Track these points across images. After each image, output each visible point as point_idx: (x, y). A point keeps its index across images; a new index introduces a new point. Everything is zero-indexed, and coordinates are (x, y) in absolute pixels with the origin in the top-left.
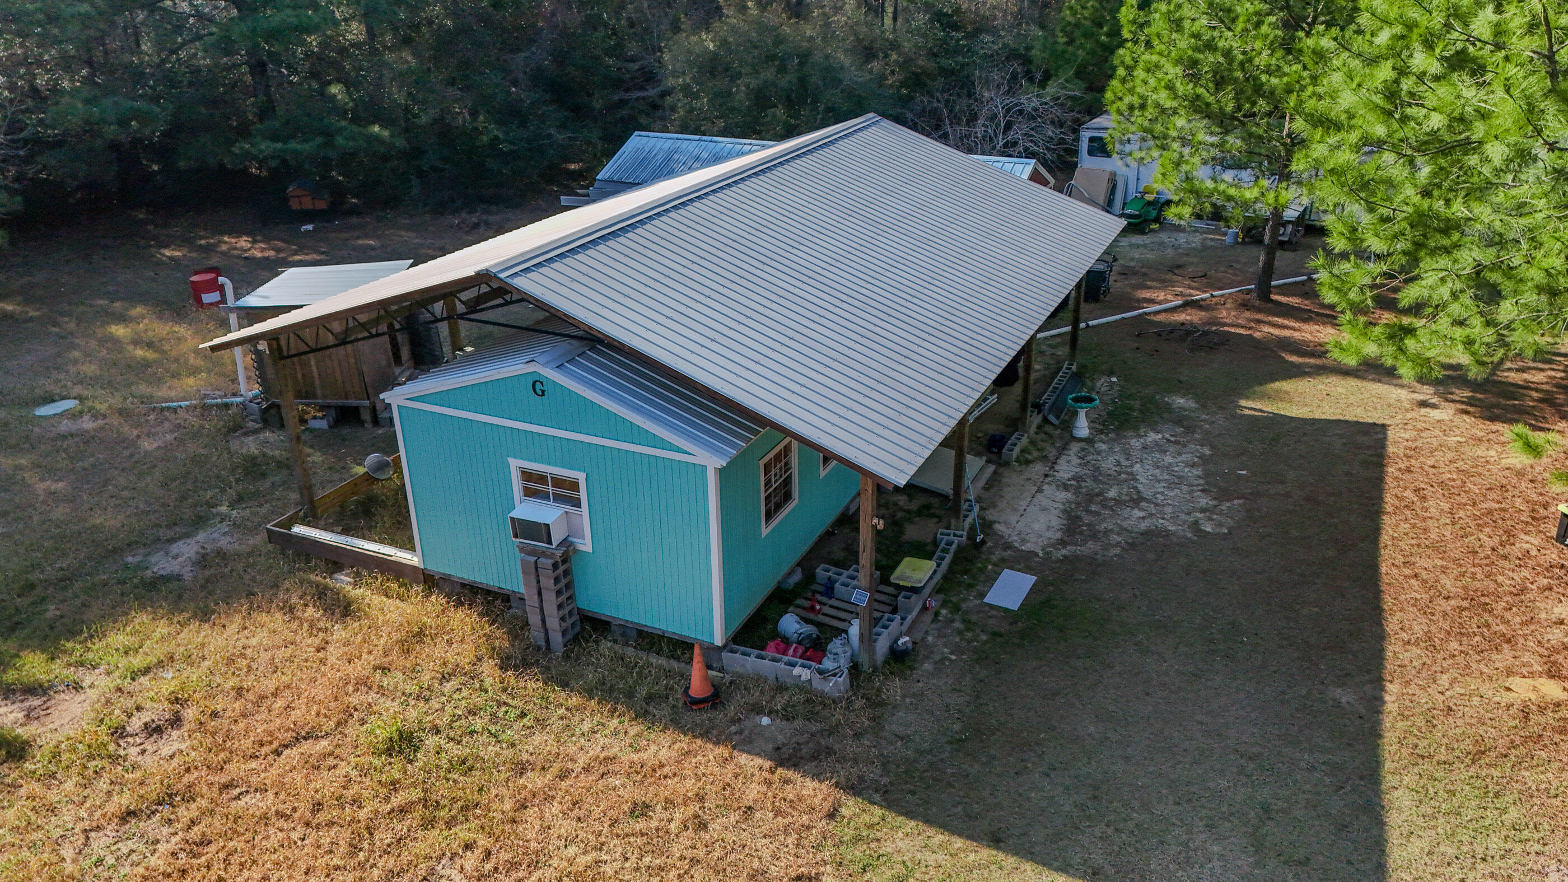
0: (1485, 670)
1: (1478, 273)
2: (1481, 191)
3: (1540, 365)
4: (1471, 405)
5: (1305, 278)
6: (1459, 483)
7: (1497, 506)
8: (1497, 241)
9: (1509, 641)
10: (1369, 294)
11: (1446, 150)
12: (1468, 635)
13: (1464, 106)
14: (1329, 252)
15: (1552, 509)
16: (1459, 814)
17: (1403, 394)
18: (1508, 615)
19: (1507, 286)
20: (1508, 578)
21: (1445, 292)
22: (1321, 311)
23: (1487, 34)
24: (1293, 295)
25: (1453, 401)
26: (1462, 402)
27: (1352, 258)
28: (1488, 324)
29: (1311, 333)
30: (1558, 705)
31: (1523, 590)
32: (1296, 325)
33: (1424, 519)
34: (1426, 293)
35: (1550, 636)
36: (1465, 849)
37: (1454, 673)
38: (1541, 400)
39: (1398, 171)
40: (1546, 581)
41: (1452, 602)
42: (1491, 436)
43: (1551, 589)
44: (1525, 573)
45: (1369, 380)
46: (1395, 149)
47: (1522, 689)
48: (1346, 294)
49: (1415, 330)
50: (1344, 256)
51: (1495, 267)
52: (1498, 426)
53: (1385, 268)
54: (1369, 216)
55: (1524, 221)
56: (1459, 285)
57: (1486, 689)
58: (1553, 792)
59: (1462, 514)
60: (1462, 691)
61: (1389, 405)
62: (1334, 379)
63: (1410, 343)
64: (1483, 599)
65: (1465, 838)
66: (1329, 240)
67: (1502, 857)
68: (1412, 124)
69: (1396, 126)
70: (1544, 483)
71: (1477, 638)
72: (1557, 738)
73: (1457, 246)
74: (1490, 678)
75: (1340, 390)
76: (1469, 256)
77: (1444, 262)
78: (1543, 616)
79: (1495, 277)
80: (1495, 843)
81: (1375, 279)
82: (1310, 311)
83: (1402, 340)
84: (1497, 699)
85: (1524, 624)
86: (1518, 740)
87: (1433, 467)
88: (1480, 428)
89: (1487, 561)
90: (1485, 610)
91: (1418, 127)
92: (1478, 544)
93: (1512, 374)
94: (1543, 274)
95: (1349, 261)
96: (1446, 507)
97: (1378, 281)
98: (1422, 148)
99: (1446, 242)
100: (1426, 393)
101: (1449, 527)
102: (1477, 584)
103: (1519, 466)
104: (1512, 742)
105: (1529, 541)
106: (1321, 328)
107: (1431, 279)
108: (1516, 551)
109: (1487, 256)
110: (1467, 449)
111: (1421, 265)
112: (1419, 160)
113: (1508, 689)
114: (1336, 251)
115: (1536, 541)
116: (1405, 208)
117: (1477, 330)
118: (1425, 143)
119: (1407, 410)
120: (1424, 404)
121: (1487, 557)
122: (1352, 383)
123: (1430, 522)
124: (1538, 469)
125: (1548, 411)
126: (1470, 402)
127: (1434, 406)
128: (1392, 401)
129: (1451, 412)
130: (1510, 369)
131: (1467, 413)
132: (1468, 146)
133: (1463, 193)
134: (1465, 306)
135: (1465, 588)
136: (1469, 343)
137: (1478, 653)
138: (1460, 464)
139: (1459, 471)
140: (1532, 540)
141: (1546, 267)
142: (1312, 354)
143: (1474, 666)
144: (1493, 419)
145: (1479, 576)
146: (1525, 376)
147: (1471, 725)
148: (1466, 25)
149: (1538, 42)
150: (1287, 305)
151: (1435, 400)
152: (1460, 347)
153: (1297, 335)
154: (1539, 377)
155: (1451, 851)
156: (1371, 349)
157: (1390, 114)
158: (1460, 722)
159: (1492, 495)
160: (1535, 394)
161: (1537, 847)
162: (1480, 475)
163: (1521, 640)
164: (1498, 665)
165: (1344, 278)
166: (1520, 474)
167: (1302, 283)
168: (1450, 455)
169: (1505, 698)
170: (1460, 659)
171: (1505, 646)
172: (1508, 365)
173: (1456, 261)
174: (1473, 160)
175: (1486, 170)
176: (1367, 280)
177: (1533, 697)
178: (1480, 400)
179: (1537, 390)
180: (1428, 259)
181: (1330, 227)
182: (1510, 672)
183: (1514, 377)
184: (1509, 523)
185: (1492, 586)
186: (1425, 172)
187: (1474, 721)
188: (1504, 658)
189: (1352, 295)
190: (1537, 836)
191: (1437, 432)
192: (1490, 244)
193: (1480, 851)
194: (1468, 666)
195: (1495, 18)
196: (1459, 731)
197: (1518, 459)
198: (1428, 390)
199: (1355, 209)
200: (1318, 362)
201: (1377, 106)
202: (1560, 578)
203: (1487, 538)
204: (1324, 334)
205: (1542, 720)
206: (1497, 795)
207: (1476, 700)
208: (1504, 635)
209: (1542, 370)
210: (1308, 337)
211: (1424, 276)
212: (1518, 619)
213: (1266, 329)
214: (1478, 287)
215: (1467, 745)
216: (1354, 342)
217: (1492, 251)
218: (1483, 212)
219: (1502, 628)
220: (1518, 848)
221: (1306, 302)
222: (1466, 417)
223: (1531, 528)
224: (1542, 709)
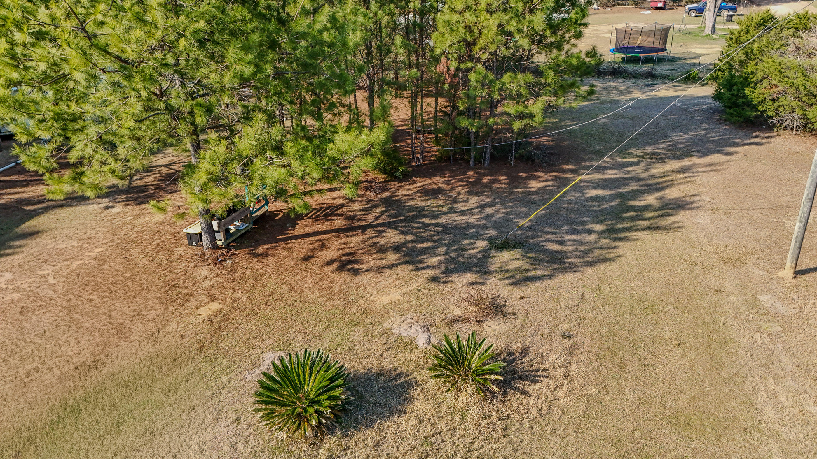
0: (188, 312)
1: (100, 138)
2: (82, 98)
3: (148, 174)
4: (129, 201)
5: (14, 164)
6: (139, 237)
7: (160, 241)
8: (101, 121)
9: (191, 295)
10: (52, 161)
11: (56, 81)
12: (174, 301)
13: (53, 57)
14: (20, 145)
15: (182, 233)
16: (206, 376)
17: (95, 206)
18: (186, 285)
19: (117, 141)
20: (179, 269)
21: (89, 150)
22: (32, 179)
23: (48, 21)
24: (12, 175)
25: (119, 202)
26: (124, 201)
27: (34, 144)
28: (116, 160)
29: (32, 191)
30: (220, 311)
31: (187, 272)
32: (22, 190)
33: (133, 260)
34: (81, 153)
35: (205, 285)
36: (214, 389)
37: (177, 320)
38: (156, 189)
39: (36, 95)
40: (193, 264)
41: (162, 290)
42: (143, 211)
43: (196, 266)
44: (184, 264)
45: (75, 206)
46: (28, 84)
47: (205, 312)
48: (40, 164)
49: (84, 172)
50: (29, 144)
51: (106, 133)
52: (144, 206)
53: (54, 146)
54: (32, 121)
55: (108, 108)
56: (94, 146)
57: (192, 319)
58: (234, 345)
59: (147, 250)
60: (183, 326)
61: (91, 214)
62: (57, 211)
63: (85, 179)
64: (173, 283)
65: (213, 384)
66: (17, 138)
67: (229, 382)
68: (32, 70)
69: (23, 73)
70: (174, 223)
71: (179, 300)
72: (226, 324)
73: (84, 127)
74: (191, 314)
75: (62, 215)
76: (93, 131)
77: (82, 136)
78: (199, 278)
79: (109, 137)
80: (224, 379)
81: (52, 152)
82: (26, 180)
83: (80, 179)
84: (198, 321)
85: (193, 285)
86: (213, 333)
87: (125, 235)
88: (135, 210)
89: (167, 266)
90: (176, 287)
91: (36, 72)
92: (160, 260)
93: (139, 181)
94: (128, 131)
95: (33, 146)
96: (139, 250)
97: (54, 153)
98: (42, 81)
99: (78, 126)
100: (105, 202)
101: (145, 259)
102: (168, 278)
103: (160, 220)
104: (211, 335)
105: (179, 250)
106: (37, 187)
107: (80, 146)
108: (176, 256)
109: (101, 128)
110: (136, 221)
111: (72, 140)
112: (44, 88)
113: (200, 315)
114: (23, 143)
115: (182, 249)
116: (49, 113)
117: (113, 164)
118: (43, 79)
119: (100, 213)
120: (107, 208)
121: (166, 264)
122: (67, 210)
123: (136, 260)
124: (168, 218)
125: (161, 193)
126: (127, 200)
127: (112, 207)
128: (91, 212)
129: (121, 207)
130: (136, 180)
131: (128, 205)
132: (65, 77)
133: (75, 100)
134: (101, 154)
135: (164, 282)
136: (113, 172)
137: (182, 306)
138: (136, 229)
139: (137, 232)
140: (180, 249)
141: (128, 126)
142: (39, 202)
143: (183, 312)
144: (140, 204)
145: (167, 274)
146: (144, 180)
147: (193, 337)
148: (35, 17)
149: (74, 22)
150: (11, 181)
151: (111, 204)
152: (110, 175)
153: (25, 195)
154: (150, 179)
155: (210, 393)
156: (67, 188)
157: (17, 67)
158: (188, 339)
159: (156, 237)
160: (153, 187)
161: (239, 370)
162: (146, 230)
163: (195, 292)
164: (192, 307)
165: (34, 155)
166: (162, 223)
167: (14, 167)
168: (130, 227)
169: (200, 319)
170: (176, 313)
171: (191, 298)
172: (135, 178)
173: (87, 134)
174: (71, 84)
175: (81, 89)
176: (47, 154)
177: (210, 313)
178: (130, 197)
179: (152, 185)
180: (74, 137)
181: (14, 132)
182: (197, 308)
183: (140, 183)
184: (168, 246)
185: (174, 275)
186: (50, 94)
187: (193, 335)
188: (192, 303)
189: (43, 163)
190: (236, 366)
191: (119, 218)
192: (100, 123)
193: (220, 385)
194: (181, 314)
195: (48, 12)
196: (190, 343)
197: (159, 217)
198: (105, 200)
199: (23, 119)
200: (44, 205)
201: (8, 63)
202: (197, 260)
203: (163, 257)
204: (39, 190)
205: (218, 320)
206: (216, 360)
207: (190, 326)
208: (188, 294)
209: (150, 176)
210: (32, 194)
211: (76, 145)
212: (190, 284)
213: (5, 197)
214: (104, 144)
215: (196, 346)
216: (57, 187)
217: (102, 125)
218: (87, 107)
219: (186, 291)
220: (233, 375)
221: (22, 176)
222: (128, 207)
223: (177, 244)
224: (215, 315)
